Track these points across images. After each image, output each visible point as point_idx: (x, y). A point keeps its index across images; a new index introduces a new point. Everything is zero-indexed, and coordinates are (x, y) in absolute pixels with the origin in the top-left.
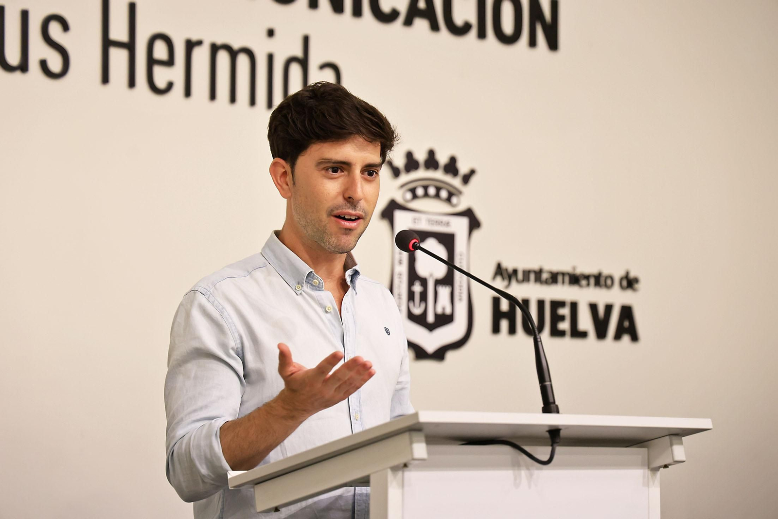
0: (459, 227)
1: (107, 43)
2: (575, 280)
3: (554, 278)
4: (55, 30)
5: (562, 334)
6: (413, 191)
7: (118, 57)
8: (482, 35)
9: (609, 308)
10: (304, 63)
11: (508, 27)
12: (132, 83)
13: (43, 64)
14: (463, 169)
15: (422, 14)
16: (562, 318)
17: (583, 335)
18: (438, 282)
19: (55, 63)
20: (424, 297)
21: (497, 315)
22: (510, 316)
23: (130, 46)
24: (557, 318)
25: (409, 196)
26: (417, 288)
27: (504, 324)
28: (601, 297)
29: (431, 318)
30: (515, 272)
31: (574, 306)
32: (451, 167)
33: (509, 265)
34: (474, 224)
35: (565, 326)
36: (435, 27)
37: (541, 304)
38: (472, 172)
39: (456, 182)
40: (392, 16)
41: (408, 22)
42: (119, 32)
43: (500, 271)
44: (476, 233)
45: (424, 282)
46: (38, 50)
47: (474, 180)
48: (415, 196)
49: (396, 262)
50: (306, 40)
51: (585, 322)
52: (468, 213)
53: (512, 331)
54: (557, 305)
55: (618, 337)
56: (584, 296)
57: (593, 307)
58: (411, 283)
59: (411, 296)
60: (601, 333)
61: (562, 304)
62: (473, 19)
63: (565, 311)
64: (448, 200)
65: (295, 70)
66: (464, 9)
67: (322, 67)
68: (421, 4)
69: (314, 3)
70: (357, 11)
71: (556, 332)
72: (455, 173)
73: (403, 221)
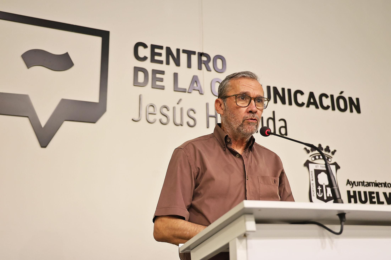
1: (208, 116)
2: (377, 185)
3: (369, 184)
4: (191, 113)
5: (374, 203)
6: (315, 157)
7: (212, 120)
8: (334, 109)
10: (273, 119)
11: (342, 106)
13: (188, 123)
14: (332, 150)
15: (312, 104)
16: (374, 197)
17: (383, 203)
19: (192, 122)
20: (322, 191)
21: (350, 197)
22: (354, 197)
23: (216, 117)
24: (371, 198)
25: (313, 159)
26: (319, 188)
27: (352, 200)
28: (387, 190)
29: (325, 198)
30: (354, 182)
31: (378, 193)
32: (327, 149)
33: (352, 180)
34: (338, 167)
35: (375, 200)
36: (317, 107)
37: (365, 193)
38: (335, 151)
39: (330, 154)
40: (303, 104)
41: (308, 106)
42: (212, 113)
43: (348, 182)
44: (338, 170)
45: (322, 186)
47: (336, 153)
48: (315, 159)
49: (311, 180)
50: (274, 112)
51: (382, 199)
52: (335, 164)
53: (356, 202)
54: (371, 193)
56: (381, 190)
57: (385, 194)
58: (317, 187)
59: (317, 191)
60: (389, 202)
61: (373, 193)
62: (330, 104)
63: (375, 195)
65: (271, 122)
66: (327, 102)
67: (280, 120)
68: (312, 101)
69: (275, 102)
70: (290, 104)
71: (372, 202)
72: (329, 151)
73: (312, 167)
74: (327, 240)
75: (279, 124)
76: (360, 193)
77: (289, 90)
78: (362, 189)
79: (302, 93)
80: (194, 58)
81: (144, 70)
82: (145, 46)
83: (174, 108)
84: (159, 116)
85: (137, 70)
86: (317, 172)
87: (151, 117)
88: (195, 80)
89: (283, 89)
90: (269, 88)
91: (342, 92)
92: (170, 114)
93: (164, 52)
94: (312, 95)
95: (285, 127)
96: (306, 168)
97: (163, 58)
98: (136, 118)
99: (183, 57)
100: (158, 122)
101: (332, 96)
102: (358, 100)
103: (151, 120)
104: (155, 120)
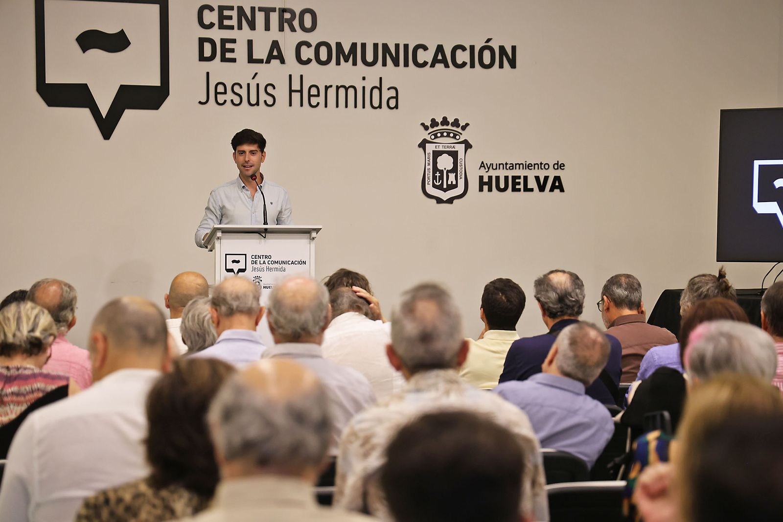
0: (460, 148)
1: (291, 91)
2: (529, 166)
3: (513, 167)
4: (270, 89)
5: (519, 190)
6: (435, 135)
7: (296, 97)
8: (472, 66)
9: (546, 178)
10: (380, 89)
11: (487, 61)
12: (302, 105)
13: (265, 102)
14: (462, 123)
15: (440, 61)
16: (519, 183)
17: (532, 190)
18: (448, 172)
19: (270, 101)
20: (441, 178)
21: (482, 183)
22: (489, 184)
23: (301, 91)
24: (516, 184)
25: (433, 137)
26: (438, 174)
27: (486, 188)
28: (542, 174)
29: (445, 186)
30: (492, 165)
31: (526, 178)
32: (456, 123)
33: (488, 162)
34: (468, 146)
35: (521, 186)
36: (447, 66)
37: (506, 178)
38: (467, 125)
39: (459, 130)
40: (425, 64)
41: (433, 66)
42: (296, 86)
43: (482, 165)
44: (469, 150)
45: (441, 172)
46: (263, 97)
47: (468, 128)
48: (436, 137)
49: (427, 164)
50: (381, 79)
51: (532, 184)
52: (465, 142)
53: (490, 190)
54: (514, 178)
55: (552, 190)
56: (531, 174)
57: (537, 178)
58: (434, 173)
59: (434, 178)
60: (542, 188)
61: (519, 177)
62: (468, 61)
63: (522, 181)
64: (454, 137)
65: (376, 92)
66: (462, 57)
67: (388, 89)
68: (440, 57)
69: (384, 64)
70: (406, 65)
71: (514, 190)
72: (458, 125)
73: (430, 148)
75: (386, 94)
76: (498, 178)
77: (406, 47)
78: (502, 173)
79: (425, 48)
80: (274, 17)
81: (212, 42)
82: (211, 9)
83: (248, 85)
84: (230, 96)
85: (202, 41)
86: (437, 154)
87: (221, 98)
88: (275, 45)
89: (397, 46)
90: (376, 46)
91: (489, 40)
92: (243, 92)
93: (234, 14)
94: (440, 49)
95: (396, 98)
96: (421, 150)
97: (234, 22)
98: (204, 100)
99: (260, 17)
100: (229, 103)
101: (472, 48)
102: (514, 48)
103: (221, 101)
104: (225, 101)
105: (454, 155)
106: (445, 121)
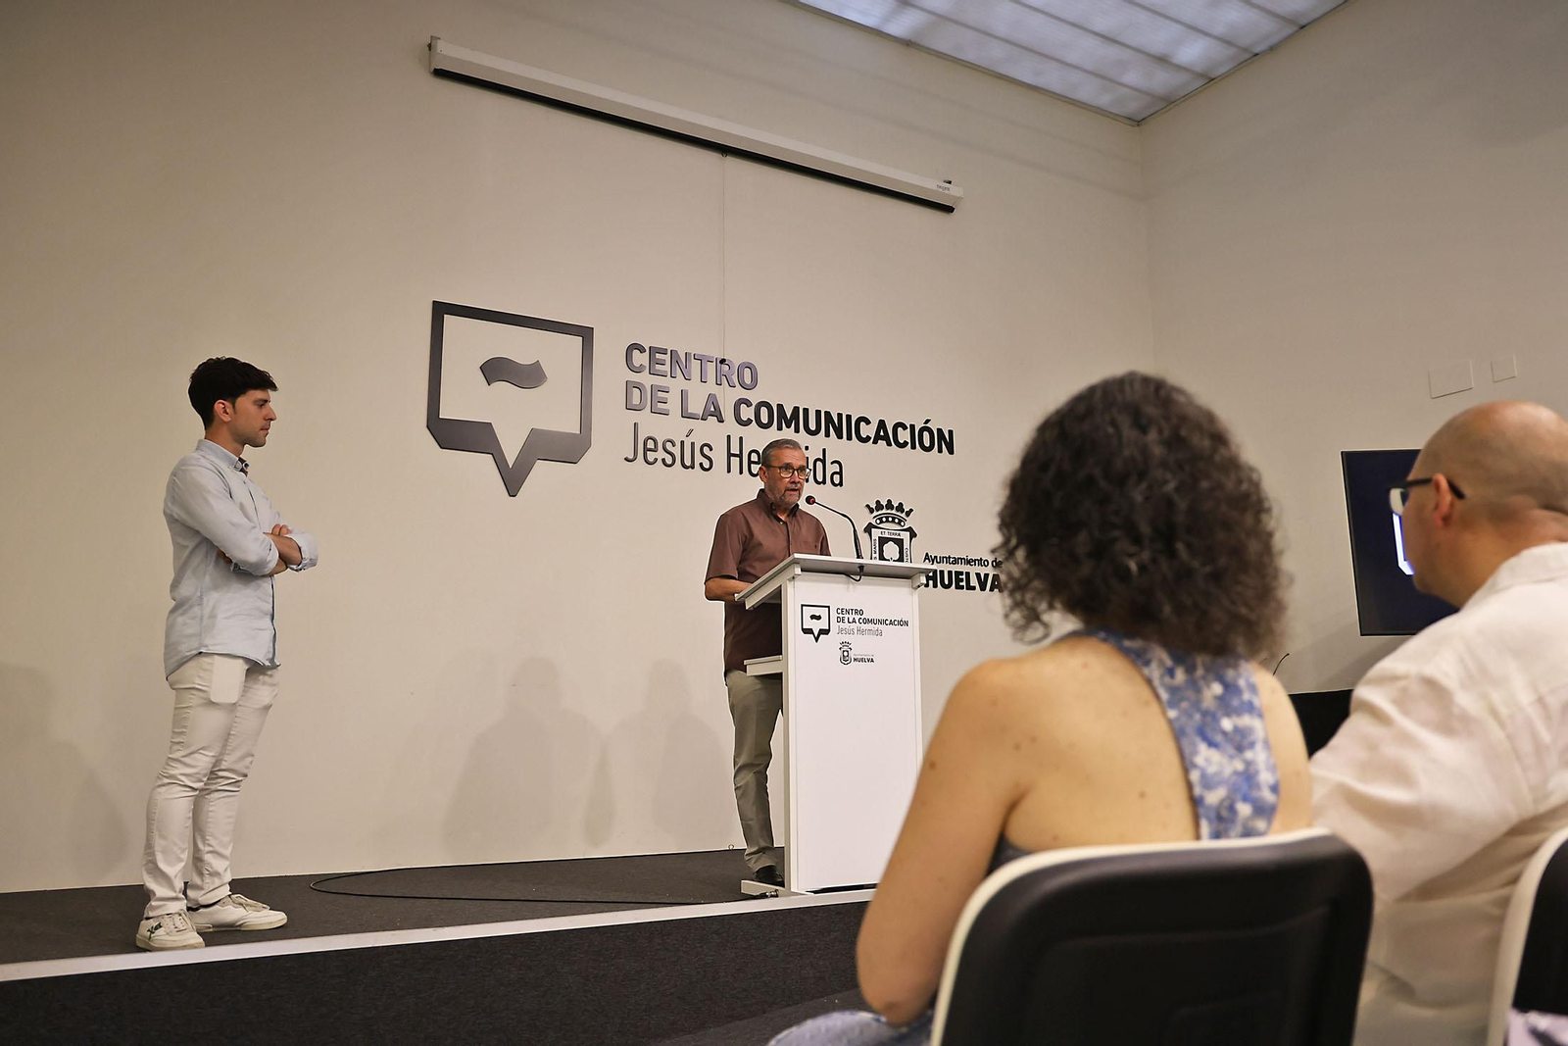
0: (905, 536)
1: (730, 455)
2: (969, 562)
3: (956, 561)
4: (706, 450)
5: (962, 588)
6: (881, 519)
7: (735, 461)
8: (913, 447)
9: (987, 575)
10: (823, 461)
11: (927, 444)
12: (741, 473)
13: (701, 464)
15: (882, 438)
16: (962, 580)
17: (974, 588)
19: (706, 464)
21: (927, 578)
22: (934, 578)
23: (740, 456)
24: (959, 580)
25: (878, 521)
27: (931, 583)
28: (983, 571)
30: (936, 557)
31: (968, 574)
32: (900, 508)
33: (932, 554)
34: (913, 535)
35: (964, 584)
36: (889, 444)
37: (950, 573)
38: (911, 510)
39: (903, 515)
40: (868, 439)
41: (875, 442)
42: (735, 450)
43: (927, 557)
46: (699, 459)
48: (882, 522)
50: (824, 450)
51: (974, 582)
52: (910, 529)
53: (935, 586)
54: (958, 573)
55: (991, 590)
56: (973, 570)
57: (978, 575)
60: (983, 588)
61: (962, 573)
62: (909, 440)
63: (964, 577)
64: (899, 523)
65: (819, 464)
66: (904, 436)
67: (832, 463)
68: (882, 434)
69: (827, 435)
70: (849, 438)
71: (958, 587)
72: (902, 511)
73: (877, 534)
74: (851, 586)
75: (831, 469)
76: (942, 572)
77: (849, 417)
78: (946, 567)
79: (868, 422)
80: (711, 368)
81: (639, 387)
82: (642, 350)
83: (682, 442)
84: (661, 454)
85: (630, 386)
86: (883, 541)
87: (651, 456)
88: (712, 399)
89: (840, 416)
90: (818, 413)
91: (927, 421)
92: (676, 451)
93: (667, 357)
94: (882, 424)
95: (840, 473)
96: (867, 535)
97: (667, 368)
98: (631, 457)
99: (695, 365)
100: (659, 461)
101: (912, 427)
102: (951, 432)
103: (651, 460)
104: (656, 460)
105: (899, 543)
106: (889, 505)
